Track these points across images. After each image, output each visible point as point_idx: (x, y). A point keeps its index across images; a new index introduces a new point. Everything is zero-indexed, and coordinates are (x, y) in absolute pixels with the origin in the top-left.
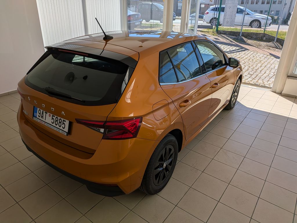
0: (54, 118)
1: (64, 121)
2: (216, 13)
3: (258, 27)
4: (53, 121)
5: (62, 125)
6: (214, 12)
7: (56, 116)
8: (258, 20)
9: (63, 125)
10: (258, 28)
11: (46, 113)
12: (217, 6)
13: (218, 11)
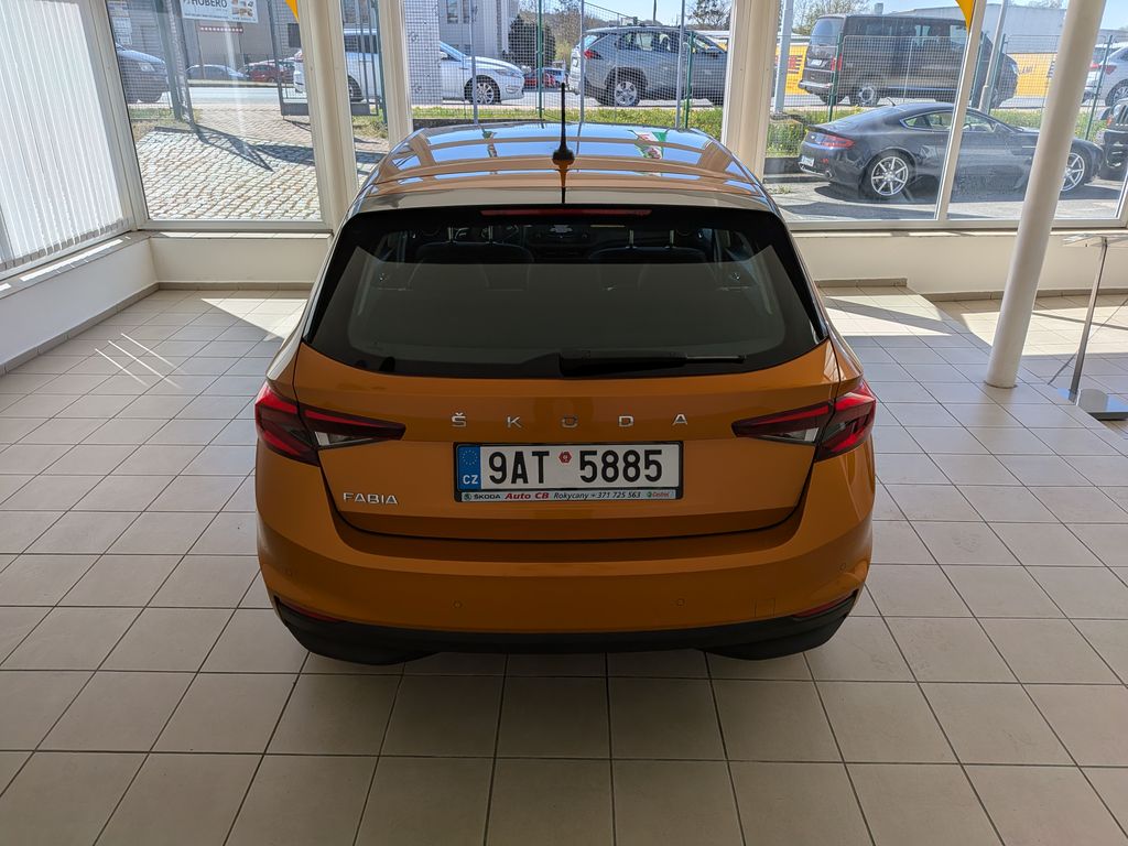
0: (597, 460)
1: (648, 453)
2: (369, 65)
3: (491, 99)
4: (588, 471)
5: (643, 472)
6: (361, 55)
7: (601, 450)
8: (487, 77)
9: (647, 467)
10: (493, 103)
11: (541, 455)
12: (366, 31)
13: (376, 52)
